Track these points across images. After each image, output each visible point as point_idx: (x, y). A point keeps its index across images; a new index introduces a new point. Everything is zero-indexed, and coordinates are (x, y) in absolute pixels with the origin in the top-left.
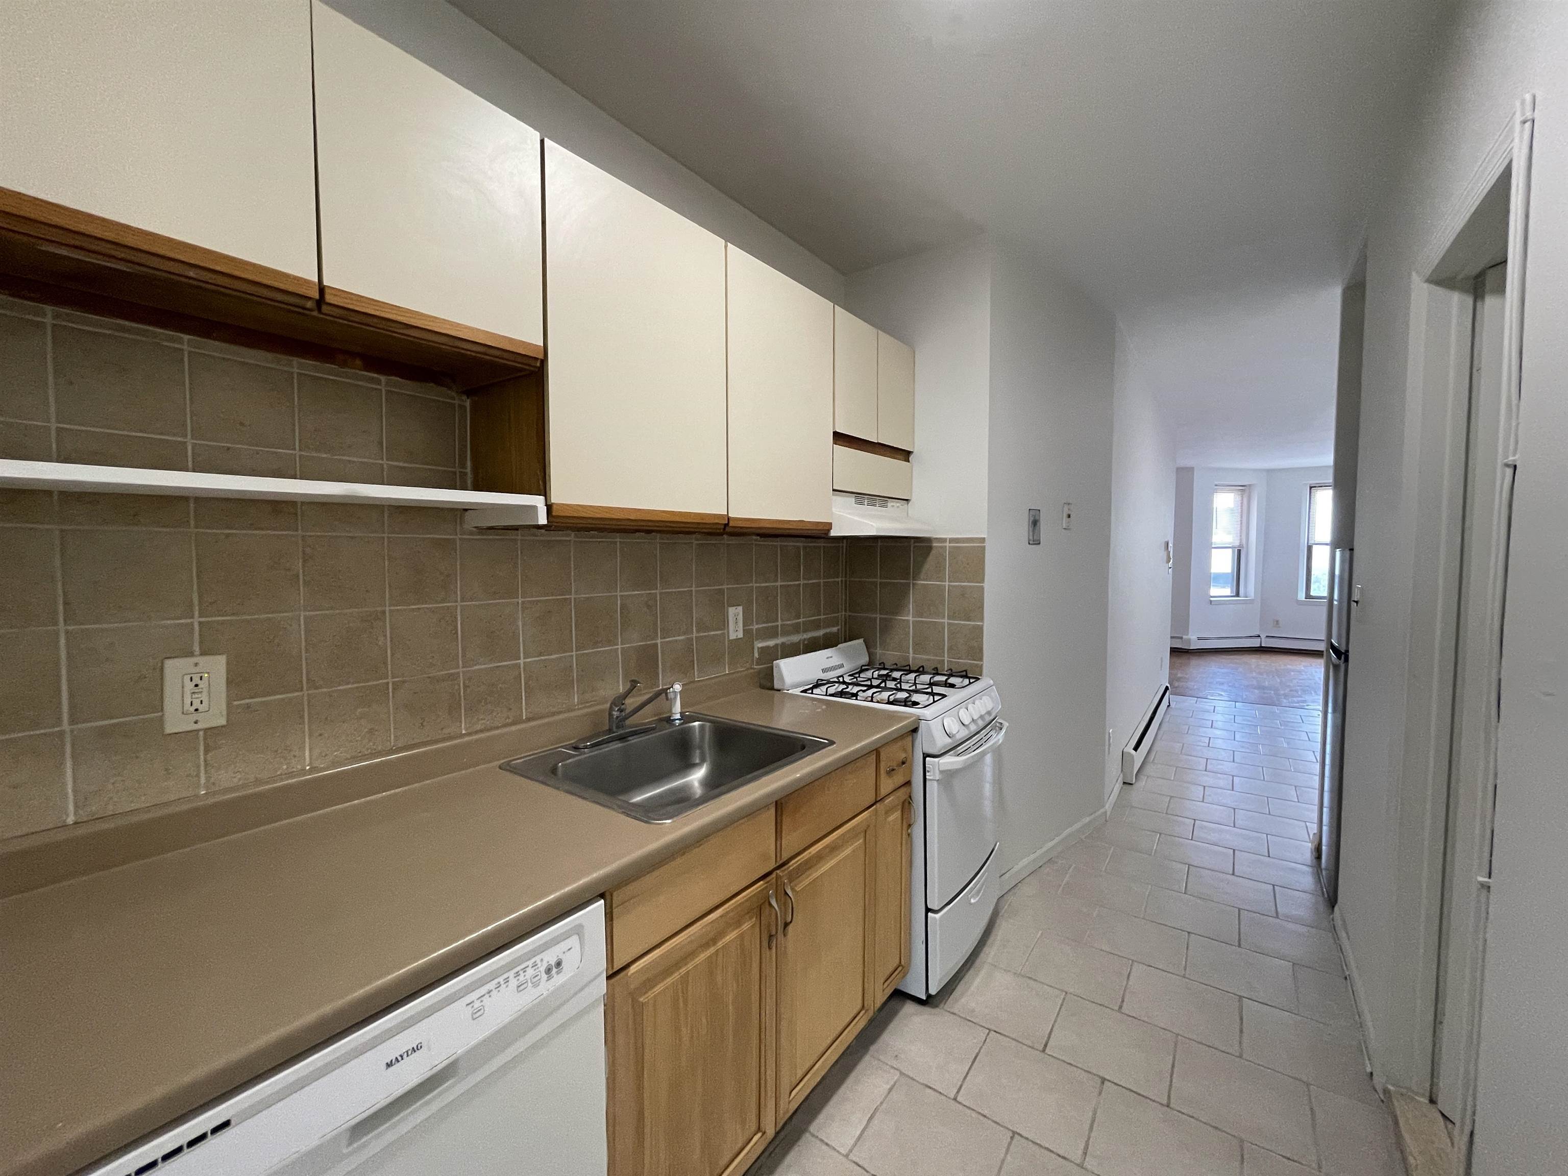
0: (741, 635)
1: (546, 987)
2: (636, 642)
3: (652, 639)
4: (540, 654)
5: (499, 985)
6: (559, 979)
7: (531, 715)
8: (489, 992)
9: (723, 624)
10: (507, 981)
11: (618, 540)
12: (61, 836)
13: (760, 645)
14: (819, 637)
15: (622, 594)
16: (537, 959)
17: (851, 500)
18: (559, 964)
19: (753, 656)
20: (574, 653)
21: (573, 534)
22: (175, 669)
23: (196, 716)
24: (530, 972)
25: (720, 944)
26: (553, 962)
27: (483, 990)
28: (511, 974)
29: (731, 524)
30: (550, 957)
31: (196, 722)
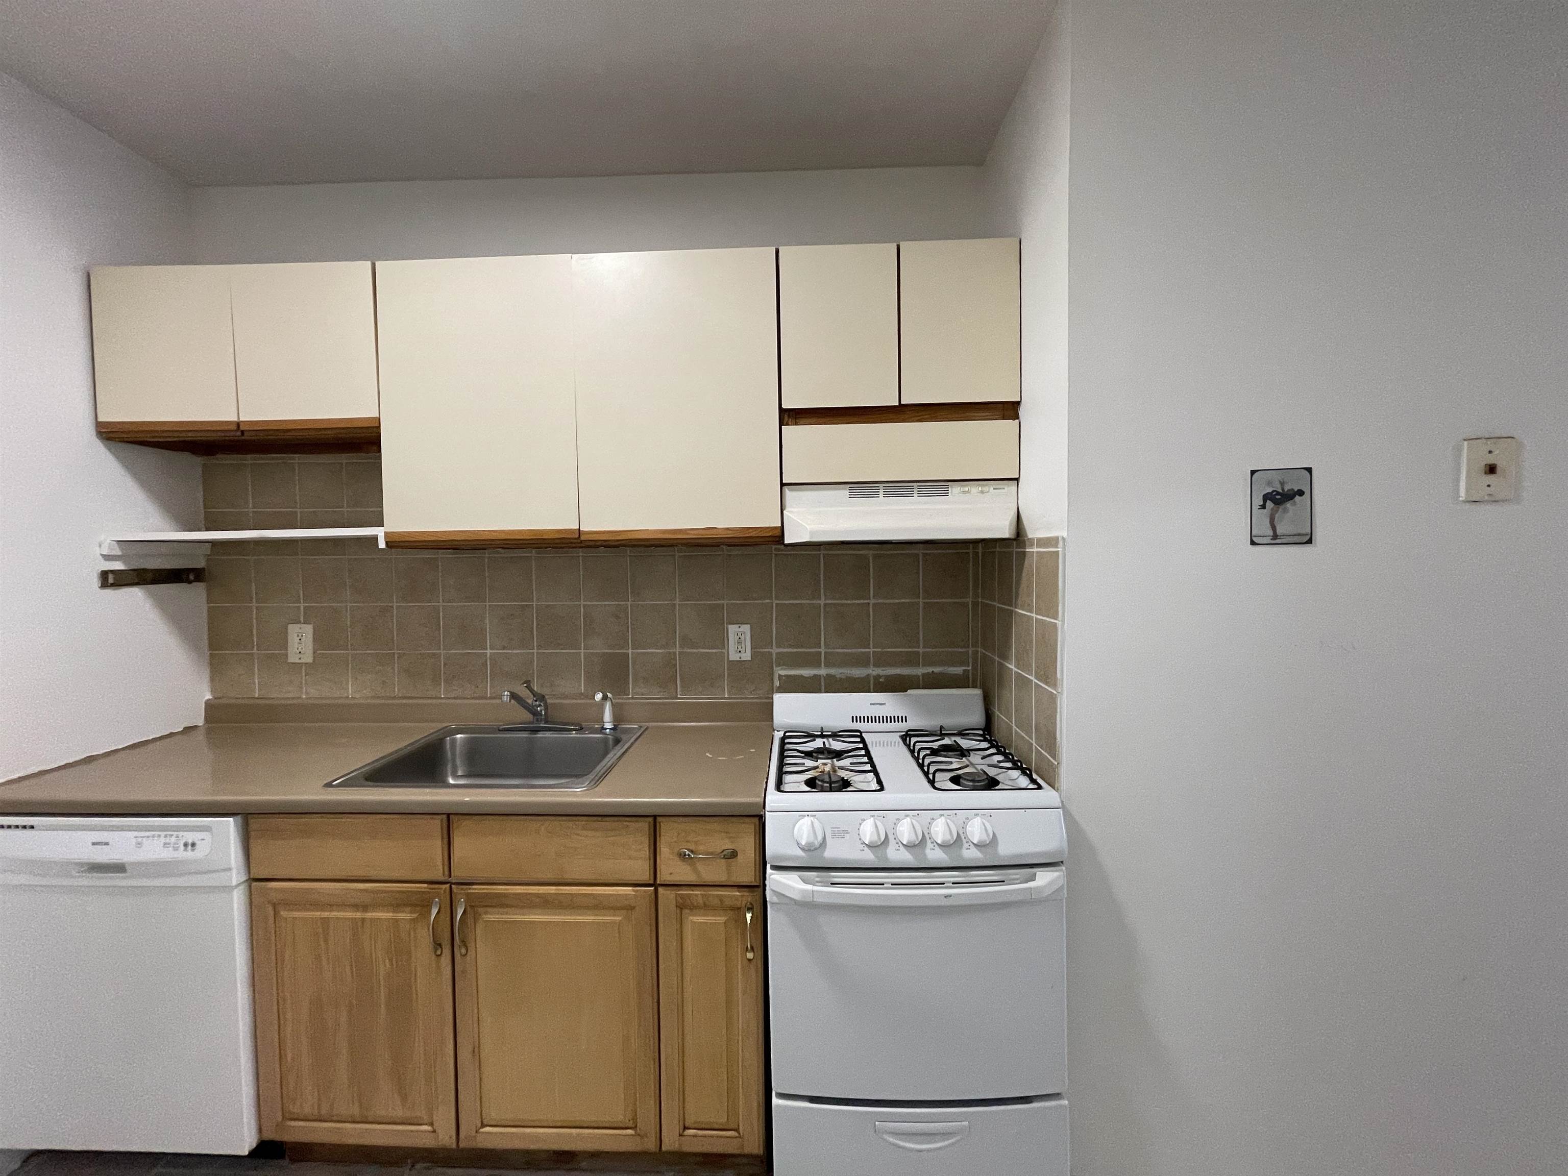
0: (747, 656)
1: (181, 854)
2: (600, 647)
3: (622, 648)
4: (504, 648)
5: (153, 836)
6: (189, 854)
7: (494, 695)
8: (148, 837)
9: (723, 641)
10: (159, 836)
11: (581, 554)
12: (252, 702)
13: (783, 673)
14: (917, 677)
15: (585, 603)
16: (181, 834)
17: (844, 492)
18: (193, 845)
19: (773, 683)
20: (535, 651)
21: (534, 551)
22: (293, 629)
23: (300, 656)
24: (173, 839)
25: (369, 915)
26: (190, 841)
27: (147, 834)
28: (163, 834)
29: (582, 538)
30: (190, 837)
31: (300, 659)
